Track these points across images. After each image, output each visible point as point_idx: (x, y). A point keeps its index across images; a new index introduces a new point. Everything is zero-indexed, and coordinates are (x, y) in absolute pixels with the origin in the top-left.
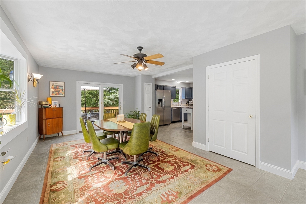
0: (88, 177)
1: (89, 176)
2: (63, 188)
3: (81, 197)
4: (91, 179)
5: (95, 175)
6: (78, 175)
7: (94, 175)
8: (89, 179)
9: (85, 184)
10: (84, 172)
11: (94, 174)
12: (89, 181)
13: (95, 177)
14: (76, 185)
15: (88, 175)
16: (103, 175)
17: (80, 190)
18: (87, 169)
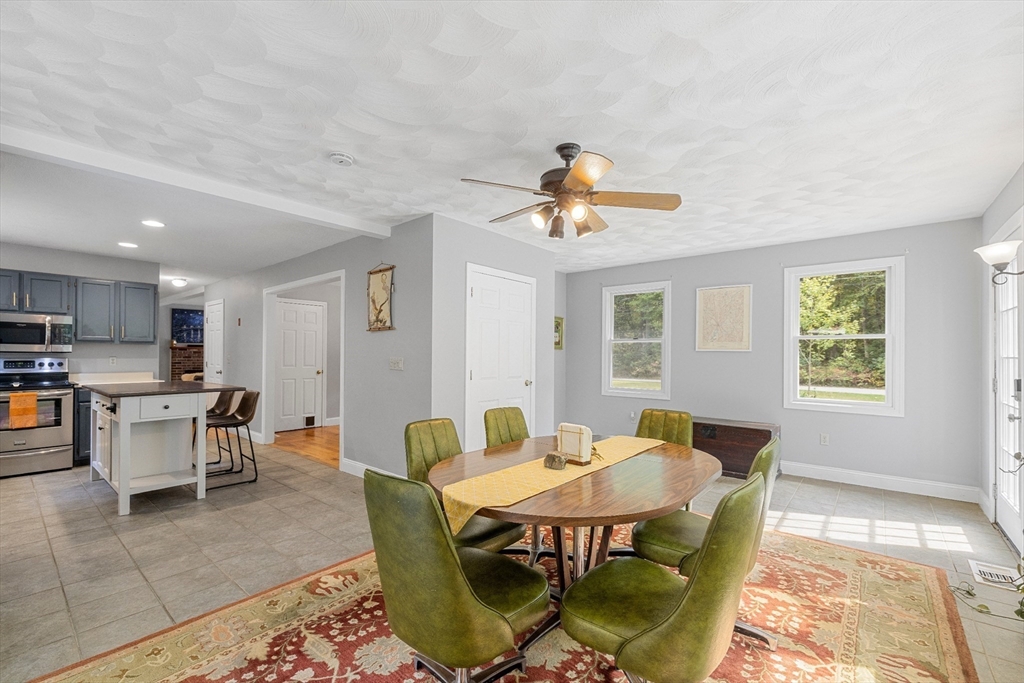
0: (795, 633)
1: (788, 635)
2: (897, 660)
3: (843, 605)
4: (791, 623)
5: (768, 624)
6: (828, 667)
7: (773, 625)
8: (797, 626)
9: (817, 622)
10: (800, 663)
11: (770, 629)
12: (801, 621)
13: (773, 619)
14: (848, 638)
15: (790, 640)
16: (747, 609)
17: (840, 617)
18: (777, 666)
